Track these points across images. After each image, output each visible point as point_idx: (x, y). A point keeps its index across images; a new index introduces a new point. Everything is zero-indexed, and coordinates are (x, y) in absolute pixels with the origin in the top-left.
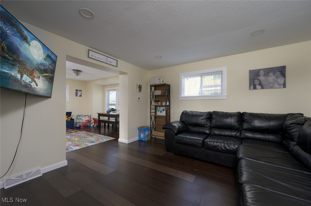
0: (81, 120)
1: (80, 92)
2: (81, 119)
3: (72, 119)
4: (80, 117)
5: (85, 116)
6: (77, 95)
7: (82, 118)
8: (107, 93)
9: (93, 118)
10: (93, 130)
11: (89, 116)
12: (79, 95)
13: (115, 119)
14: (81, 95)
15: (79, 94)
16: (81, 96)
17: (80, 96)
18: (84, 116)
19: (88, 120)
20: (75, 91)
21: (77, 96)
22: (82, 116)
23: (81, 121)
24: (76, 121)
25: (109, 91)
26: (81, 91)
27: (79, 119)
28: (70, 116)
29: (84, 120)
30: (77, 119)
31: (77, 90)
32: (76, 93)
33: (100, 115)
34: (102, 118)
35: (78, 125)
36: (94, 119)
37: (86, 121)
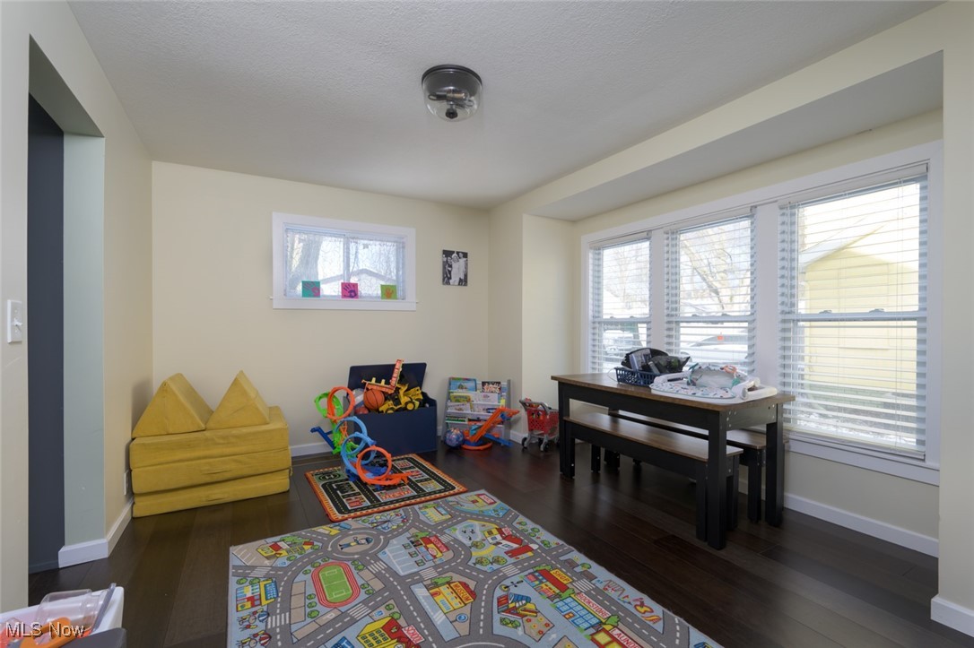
0: (468, 405)
1: (462, 261)
2: (468, 400)
3: (427, 401)
4: (461, 387)
5: (484, 383)
6: (447, 278)
7: (471, 394)
8: (591, 261)
9: (523, 399)
10: (521, 464)
11: (504, 384)
12: (456, 275)
13: (706, 432)
14: (466, 276)
15: (457, 270)
16: (463, 282)
17: (461, 280)
18: (480, 386)
19: (500, 412)
20: (440, 258)
21: (448, 283)
22: (471, 384)
23: (467, 411)
24: (447, 407)
25: (598, 248)
26: (465, 255)
27: (457, 399)
28: (420, 384)
29: (481, 403)
30: (449, 398)
31: (447, 253)
32: (444, 268)
33: (569, 389)
34: (579, 410)
35: (454, 435)
36: (531, 405)
37: (488, 410)
